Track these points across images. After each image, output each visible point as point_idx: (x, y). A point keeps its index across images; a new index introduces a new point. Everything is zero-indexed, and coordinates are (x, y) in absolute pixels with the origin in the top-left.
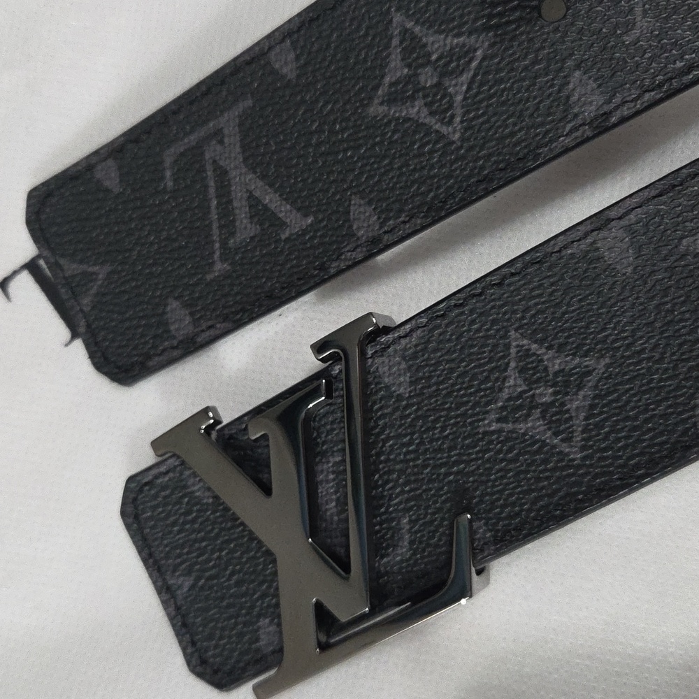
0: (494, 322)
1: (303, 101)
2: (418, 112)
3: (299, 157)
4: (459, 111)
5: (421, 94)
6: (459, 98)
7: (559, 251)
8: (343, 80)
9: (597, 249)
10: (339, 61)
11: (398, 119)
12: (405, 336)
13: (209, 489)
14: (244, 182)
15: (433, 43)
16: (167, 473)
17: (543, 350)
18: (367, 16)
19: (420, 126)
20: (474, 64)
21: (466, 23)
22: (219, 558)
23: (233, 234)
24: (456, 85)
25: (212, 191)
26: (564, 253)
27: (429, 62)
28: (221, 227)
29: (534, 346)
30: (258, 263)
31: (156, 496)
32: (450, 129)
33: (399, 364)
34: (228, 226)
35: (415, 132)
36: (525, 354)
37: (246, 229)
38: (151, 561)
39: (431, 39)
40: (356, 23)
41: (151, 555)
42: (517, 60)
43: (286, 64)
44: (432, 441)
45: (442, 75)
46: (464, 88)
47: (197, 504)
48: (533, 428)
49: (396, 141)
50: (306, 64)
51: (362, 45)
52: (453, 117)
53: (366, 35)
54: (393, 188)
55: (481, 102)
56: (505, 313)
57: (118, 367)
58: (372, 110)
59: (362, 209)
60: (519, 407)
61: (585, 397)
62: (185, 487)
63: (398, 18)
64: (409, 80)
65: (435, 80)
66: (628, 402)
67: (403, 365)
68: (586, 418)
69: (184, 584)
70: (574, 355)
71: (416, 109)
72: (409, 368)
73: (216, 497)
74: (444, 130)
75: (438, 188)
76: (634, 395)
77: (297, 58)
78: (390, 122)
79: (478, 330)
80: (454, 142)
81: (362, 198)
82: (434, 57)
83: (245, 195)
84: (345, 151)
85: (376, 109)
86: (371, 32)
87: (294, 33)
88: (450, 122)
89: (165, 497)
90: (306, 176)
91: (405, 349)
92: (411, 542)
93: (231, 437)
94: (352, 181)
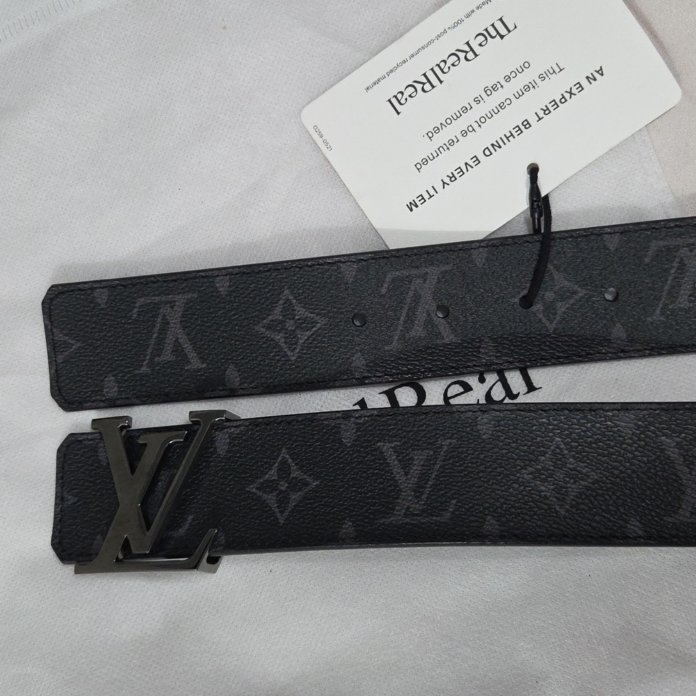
0: (278, 440)
1: (224, 308)
2: (279, 339)
3: (211, 333)
4: (299, 348)
5: (284, 331)
6: (301, 341)
7: (323, 420)
8: (249, 307)
9: (339, 428)
10: (250, 297)
11: (269, 337)
12: (235, 427)
13: (107, 458)
14: (176, 332)
15: (299, 311)
16: (91, 440)
17: (293, 464)
18: (272, 285)
19: (277, 345)
20: (314, 329)
21: (318, 309)
22: (95, 495)
23: (159, 356)
24: (302, 335)
25: (156, 329)
26: (324, 422)
27: (294, 318)
28: (154, 349)
29: (290, 460)
30: (166, 376)
31: (79, 449)
32: (292, 354)
33: (226, 439)
34: (159, 351)
35: (274, 348)
36: (284, 462)
37: (167, 356)
38: (60, 481)
39: (299, 309)
40: (266, 285)
41: (62, 478)
42: (335, 336)
43: (223, 286)
44: (223, 484)
45: (297, 327)
46: (306, 338)
47: (98, 463)
48: (270, 499)
49: (263, 348)
50: (233, 291)
51: (265, 296)
52: (295, 348)
53: (268, 292)
54: (253, 369)
55: (311, 347)
56: (286, 438)
57: (66, 400)
58: (256, 328)
59: (233, 372)
60: (269, 486)
61: (300, 495)
62: (97, 451)
63: (287, 292)
64: (281, 322)
65: (293, 328)
66: (316, 507)
67: (228, 440)
68: (295, 506)
69: (71, 499)
70: (305, 473)
71: (279, 337)
72: (230, 443)
73: (108, 464)
74: (289, 353)
75: (275, 379)
76: (322, 505)
77: (230, 286)
78: (264, 337)
79: (269, 440)
80: (291, 360)
81: (235, 367)
82: (297, 317)
83: (174, 339)
84: (236, 341)
85: (260, 329)
86: (272, 292)
87: (233, 274)
88: (293, 350)
89: (84, 452)
90: (211, 343)
91: (232, 433)
92: (188, 530)
93: (131, 437)
94: (234, 357)
